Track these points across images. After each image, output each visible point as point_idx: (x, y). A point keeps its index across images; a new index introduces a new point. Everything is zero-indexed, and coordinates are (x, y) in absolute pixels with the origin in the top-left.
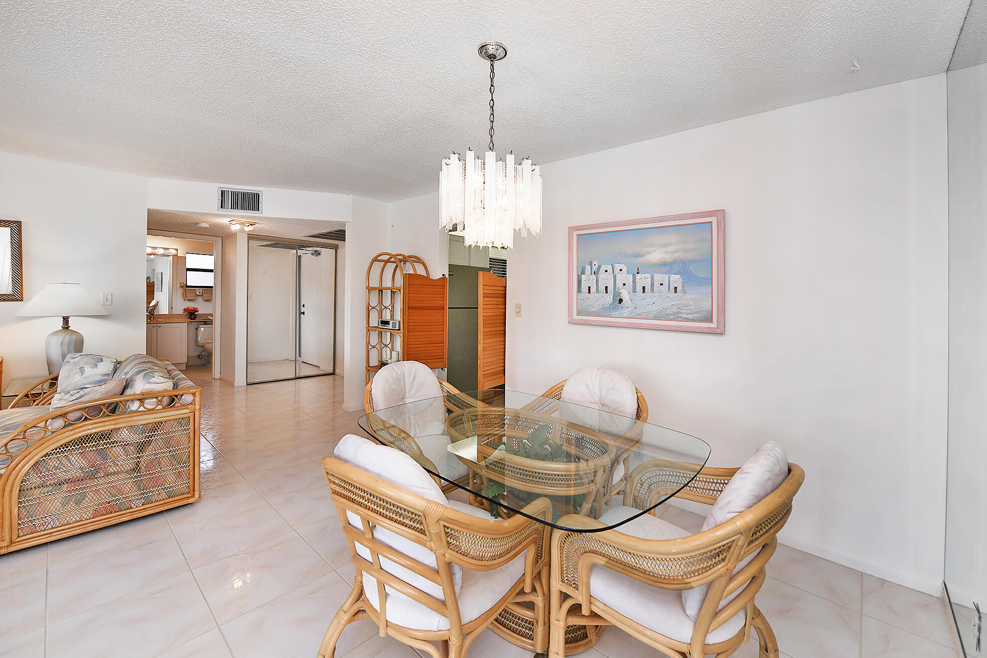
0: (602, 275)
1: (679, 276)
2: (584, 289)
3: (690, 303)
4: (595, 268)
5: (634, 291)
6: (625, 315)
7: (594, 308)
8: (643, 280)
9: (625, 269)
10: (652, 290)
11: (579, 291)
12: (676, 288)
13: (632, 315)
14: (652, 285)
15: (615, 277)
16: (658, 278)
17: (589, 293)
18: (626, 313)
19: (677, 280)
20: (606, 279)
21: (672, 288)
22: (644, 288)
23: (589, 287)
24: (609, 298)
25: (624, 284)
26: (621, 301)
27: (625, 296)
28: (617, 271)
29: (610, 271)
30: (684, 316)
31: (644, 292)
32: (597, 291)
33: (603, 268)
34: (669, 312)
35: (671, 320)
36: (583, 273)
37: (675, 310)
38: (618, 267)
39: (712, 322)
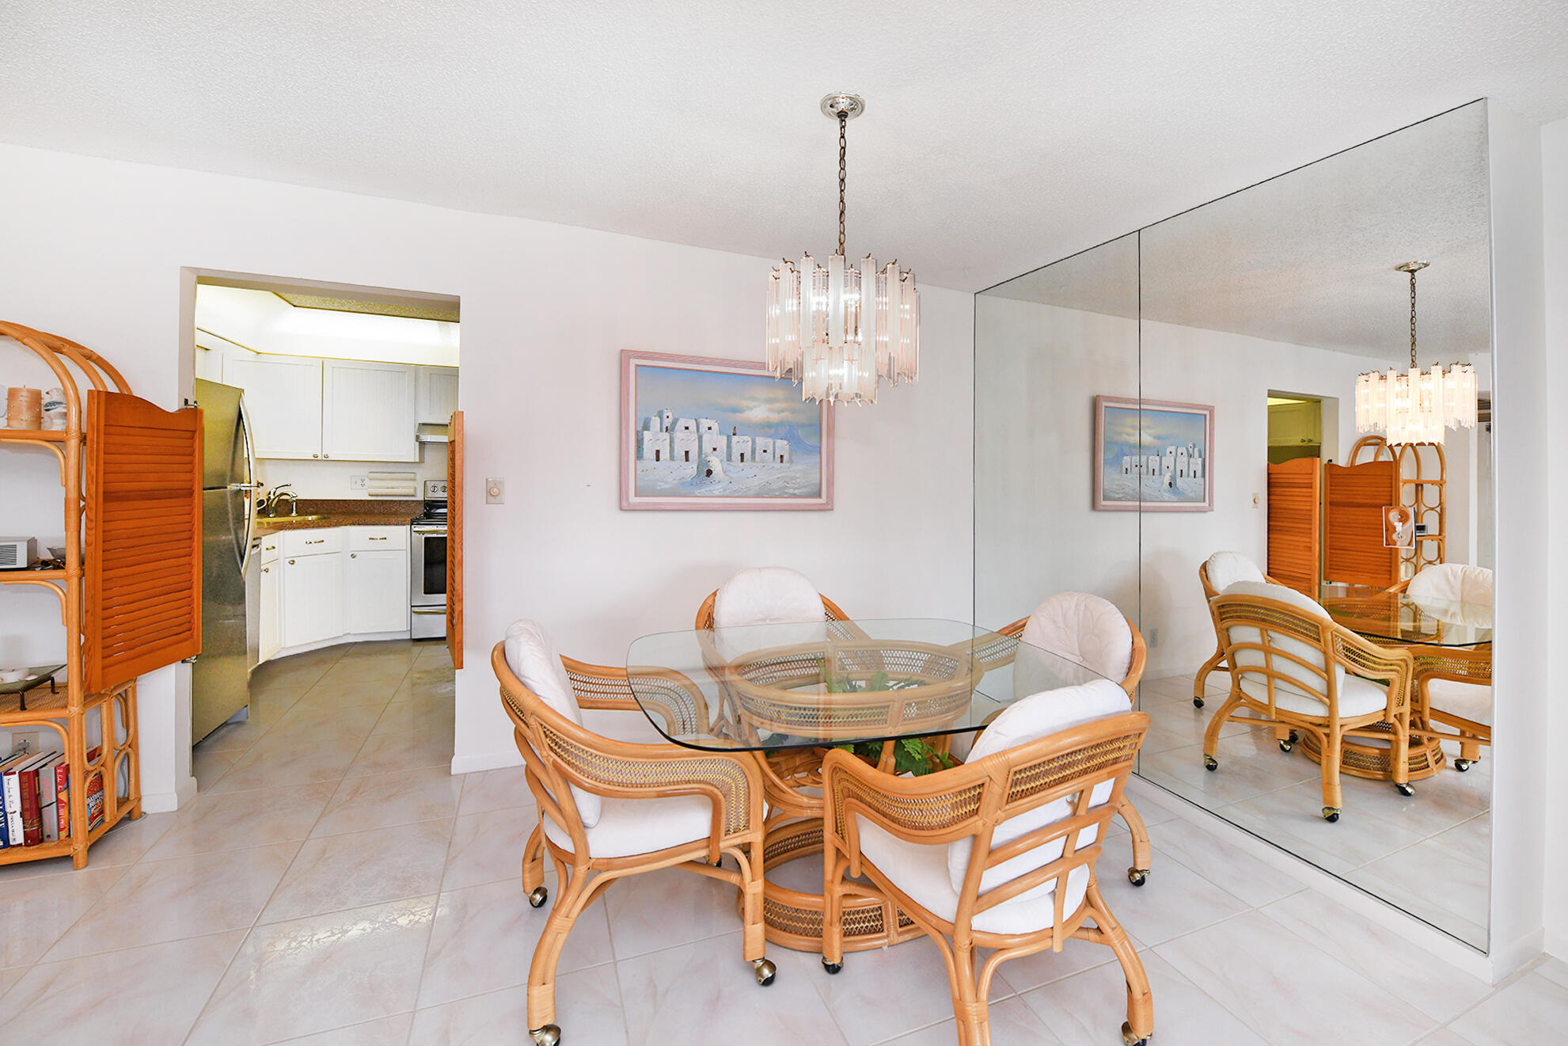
0: (680, 434)
1: (786, 442)
2: (649, 452)
3: (798, 475)
4: (667, 423)
5: (729, 458)
6: (716, 493)
7: (666, 483)
8: (741, 443)
9: (715, 427)
10: (753, 458)
11: (639, 454)
12: (782, 456)
13: (726, 493)
14: (753, 452)
15: (700, 438)
16: (761, 442)
17: (658, 460)
18: (717, 489)
19: (782, 446)
20: (685, 440)
21: (778, 456)
22: (742, 455)
23: (658, 452)
24: (691, 469)
25: (715, 449)
26: (709, 473)
27: (716, 465)
28: (703, 429)
29: (693, 427)
30: (791, 491)
31: (742, 460)
32: (672, 458)
33: (681, 424)
34: (774, 486)
35: (776, 497)
36: (646, 427)
37: (780, 484)
38: (705, 423)
39: (820, 496)
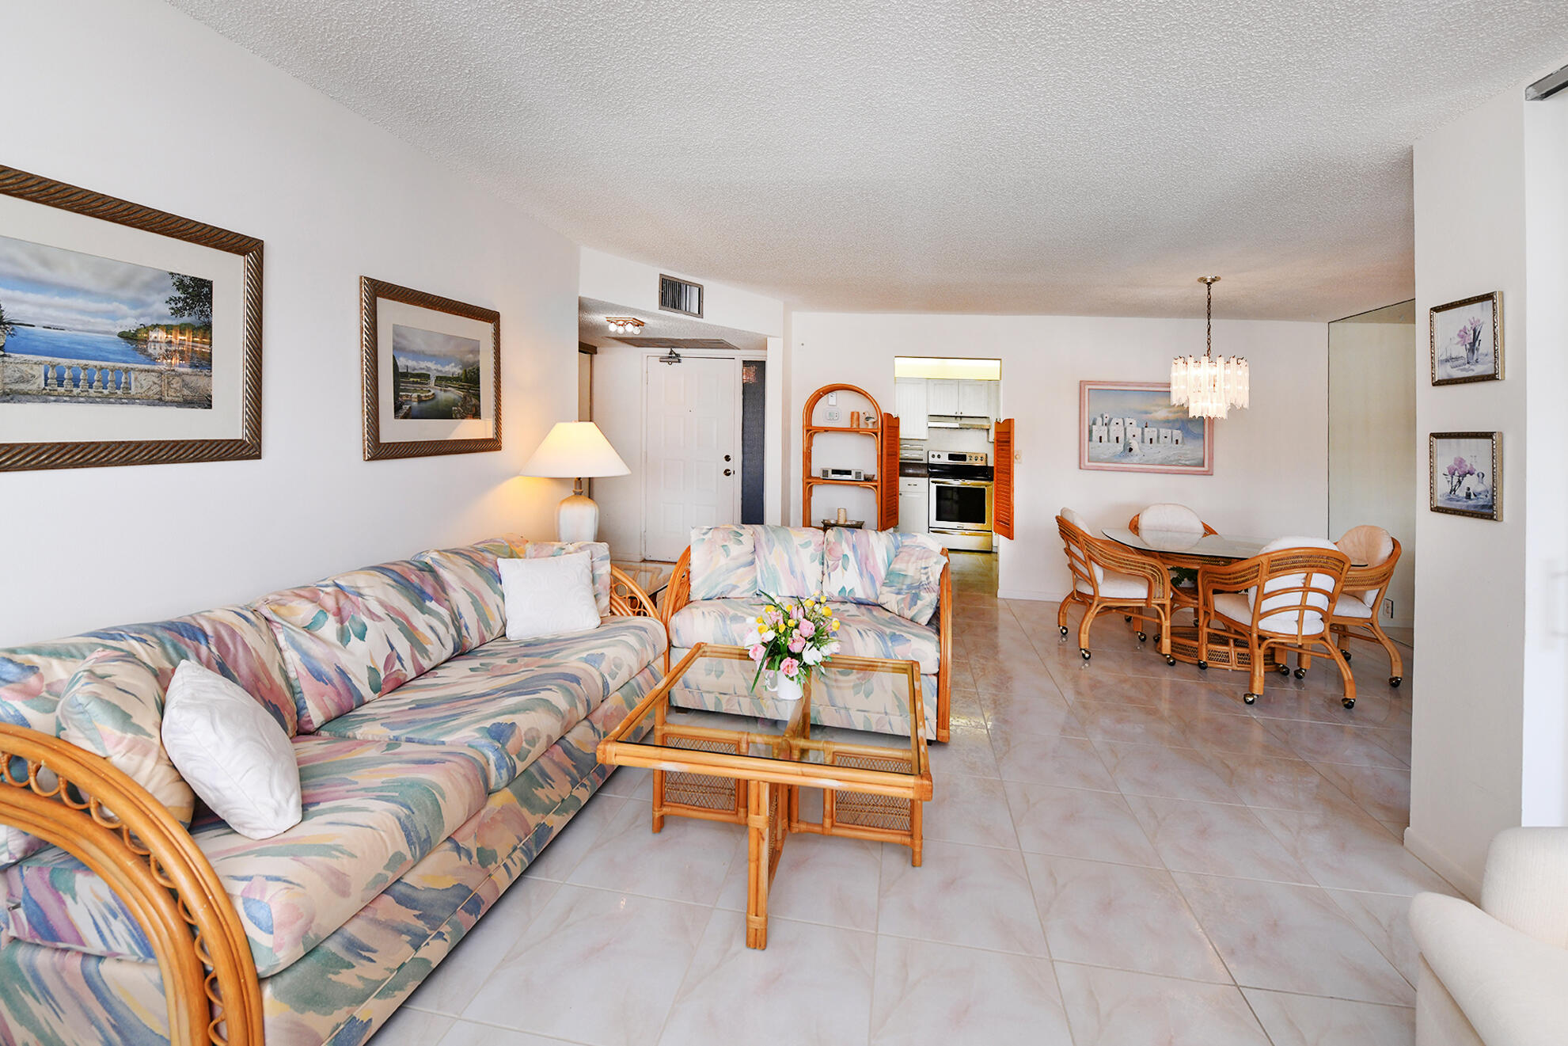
0: (1113, 427)
1: (1179, 431)
2: (1095, 438)
3: (1188, 452)
4: (1106, 421)
5: (1143, 442)
6: (1135, 462)
7: (1105, 455)
8: (1151, 432)
9: (1134, 423)
10: (1158, 441)
11: (1090, 440)
12: (1177, 441)
13: (1141, 462)
14: (1158, 437)
15: (1125, 429)
16: (1163, 432)
17: (1101, 441)
18: (1136, 459)
19: (1177, 434)
20: (1116, 431)
21: (1174, 440)
22: (1151, 440)
23: (1101, 437)
24: (1120, 447)
25: (1134, 436)
26: (1131, 450)
27: (1135, 445)
28: (1127, 424)
29: (1121, 423)
30: (1183, 462)
31: (1151, 443)
32: (1109, 441)
33: (1114, 422)
34: (1172, 459)
35: (1174, 465)
36: (1094, 424)
37: (1176, 458)
38: (1128, 421)
39: (1204, 466)
